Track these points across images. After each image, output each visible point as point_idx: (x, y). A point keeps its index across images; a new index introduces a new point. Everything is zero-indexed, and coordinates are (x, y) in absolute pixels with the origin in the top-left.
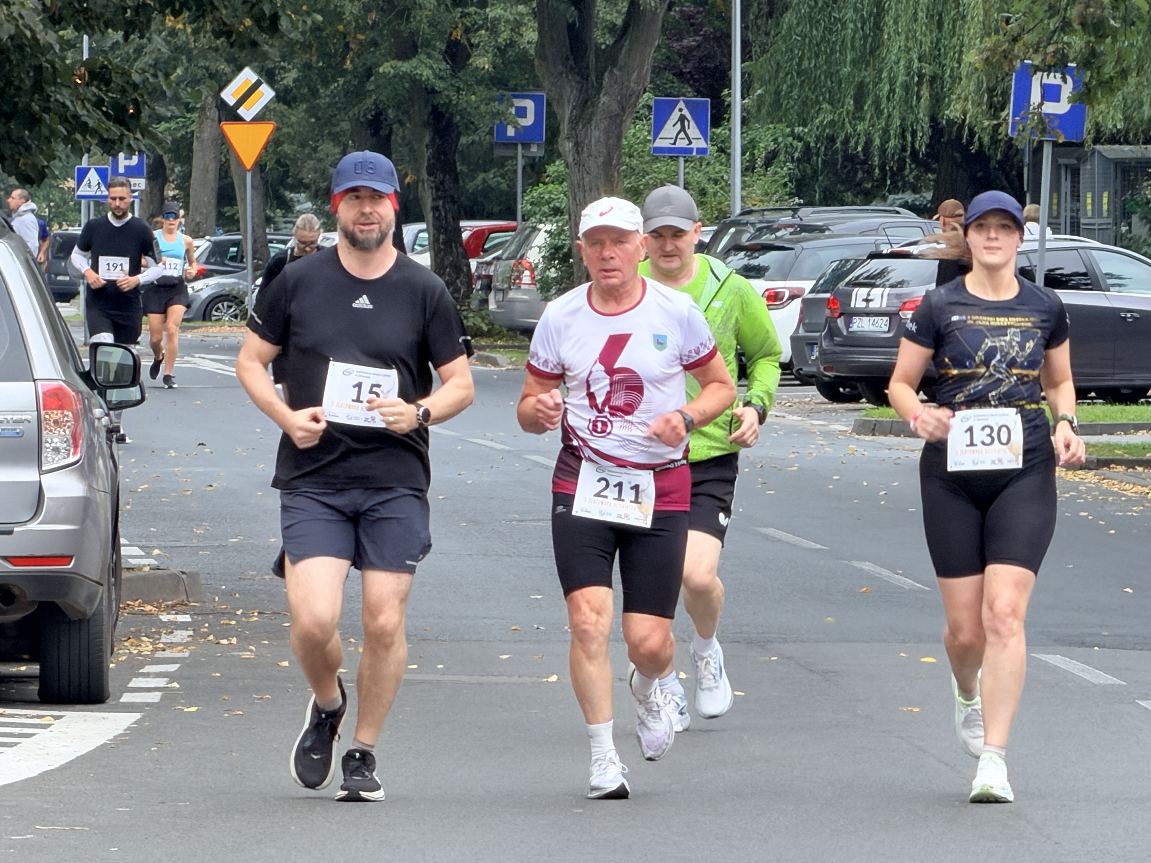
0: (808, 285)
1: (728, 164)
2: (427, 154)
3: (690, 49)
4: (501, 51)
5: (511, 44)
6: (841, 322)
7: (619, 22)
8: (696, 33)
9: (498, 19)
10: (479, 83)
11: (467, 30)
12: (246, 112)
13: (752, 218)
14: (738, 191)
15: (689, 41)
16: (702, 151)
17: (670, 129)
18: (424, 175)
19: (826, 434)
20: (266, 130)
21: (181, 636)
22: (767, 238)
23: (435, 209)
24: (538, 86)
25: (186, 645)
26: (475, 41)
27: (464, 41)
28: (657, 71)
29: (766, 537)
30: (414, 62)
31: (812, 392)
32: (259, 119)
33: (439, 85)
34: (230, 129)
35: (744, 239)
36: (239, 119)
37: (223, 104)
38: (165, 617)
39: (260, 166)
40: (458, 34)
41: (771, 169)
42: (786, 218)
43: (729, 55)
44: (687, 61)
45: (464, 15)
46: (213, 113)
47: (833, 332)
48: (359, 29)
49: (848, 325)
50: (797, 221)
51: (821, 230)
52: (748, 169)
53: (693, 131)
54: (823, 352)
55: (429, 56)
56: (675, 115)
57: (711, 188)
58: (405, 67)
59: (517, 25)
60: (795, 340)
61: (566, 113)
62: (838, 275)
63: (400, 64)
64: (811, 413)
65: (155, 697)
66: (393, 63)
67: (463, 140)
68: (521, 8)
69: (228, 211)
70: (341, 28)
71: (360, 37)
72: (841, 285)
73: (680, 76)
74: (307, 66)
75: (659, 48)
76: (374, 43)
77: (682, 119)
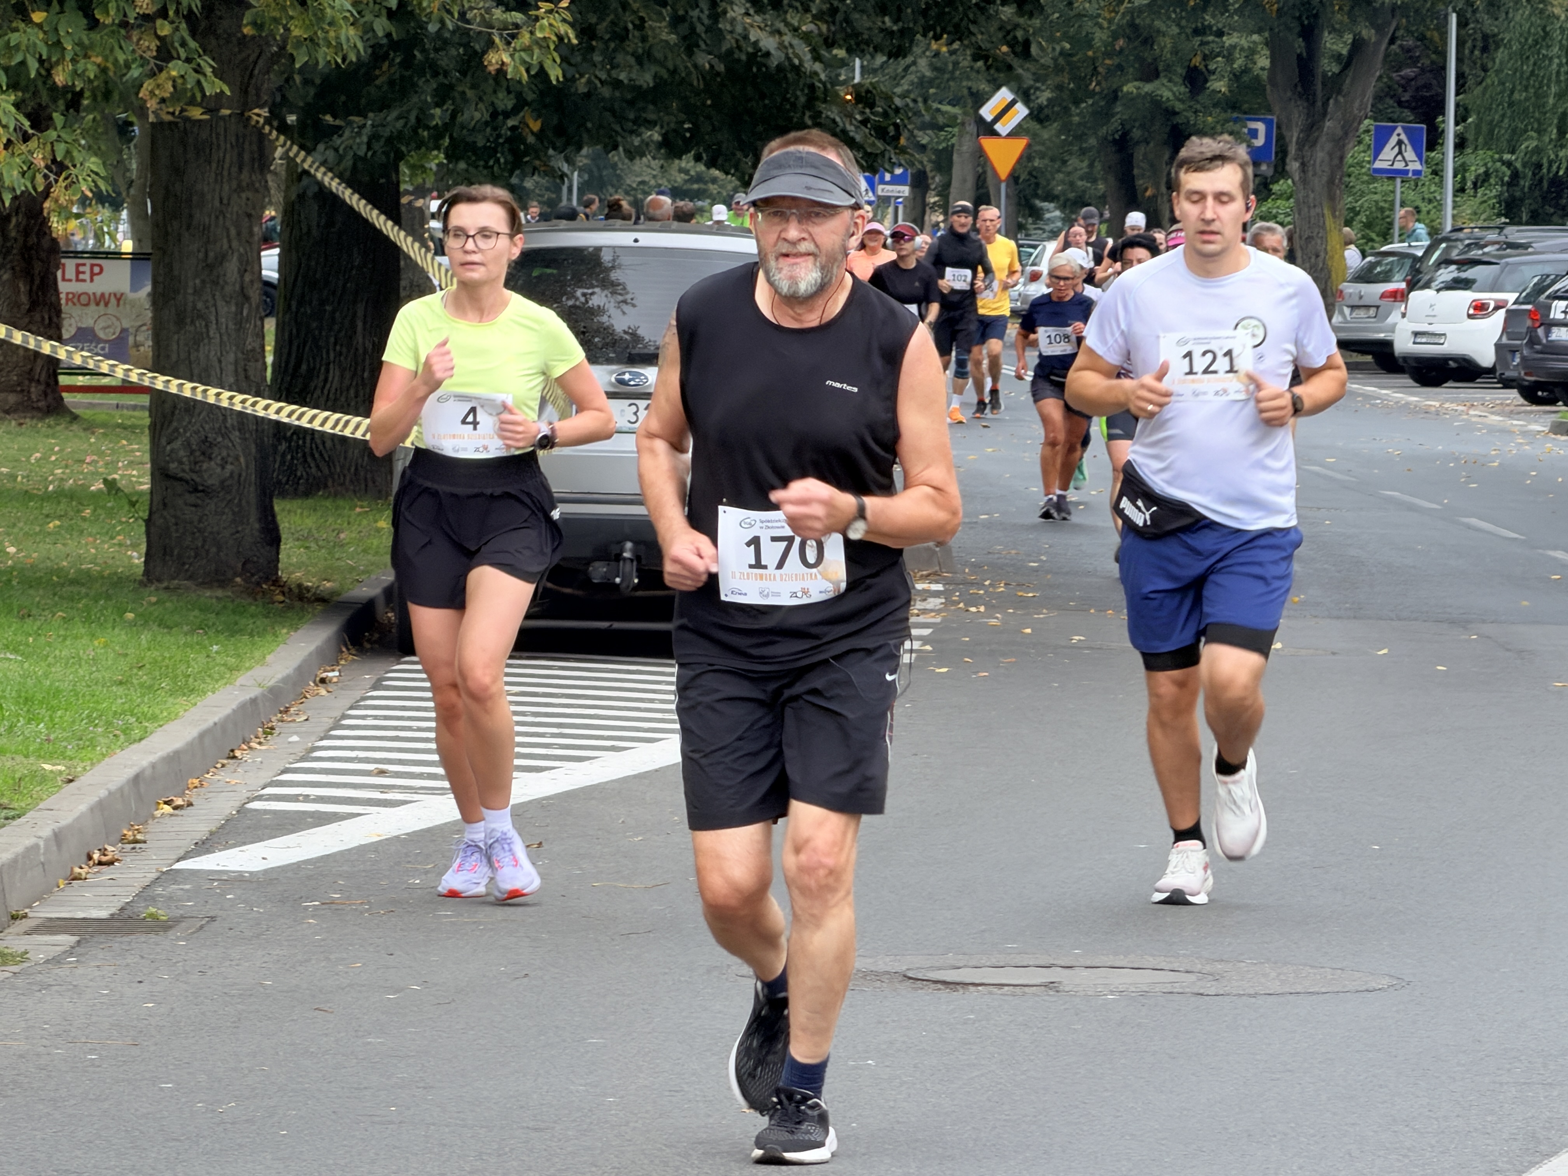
0: (1511, 297)
1: (1441, 184)
3: (1409, 80)
4: (1236, 77)
5: (1246, 71)
6: (1541, 332)
7: (1345, 52)
8: (1414, 65)
9: (1234, 47)
10: (1215, 105)
11: (1205, 58)
12: (1003, 128)
13: (1461, 235)
14: (1449, 211)
15: (1408, 72)
16: (1417, 173)
17: (1388, 153)
19: (1525, 433)
20: (1020, 144)
21: (934, 603)
22: (1475, 253)
24: (1269, 111)
25: (938, 612)
26: (1212, 67)
27: (1202, 67)
28: (1378, 98)
29: (1469, 527)
30: (1156, 84)
31: (1513, 395)
32: (1014, 134)
33: (1179, 106)
34: (988, 144)
35: (1454, 255)
36: (995, 134)
37: (981, 120)
38: (919, 586)
39: (1014, 177)
40: (1197, 61)
41: (1480, 191)
42: (1492, 236)
43: (1443, 86)
44: (1405, 91)
45: (1203, 44)
46: (972, 128)
47: (1533, 341)
48: (1108, 55)
49: (1548, 333)
50: (1502, 238)
51: (1525, 246)
52: (1460, 190)
53: (1410, 154)
54: (1523, 358)
55: (1170, 81)
56: (1394, 140)
57: (1425, 207)
58: (1147, 87)
59: (1251, 53)
60: (1499, 347)
61: (1293, 136)
62: (1540, 289)
63: (1142, 85)
64: (1511, 414)
66: (1137, 84)
68: (1255, 37)
70: (1090, 53)
71: (1108, 62)
72: (1542, 298)
73: (1400, 103)
74: (1059, 88)
75: (1380, 77)
76: (1120, 67)
77: (1400, 143)
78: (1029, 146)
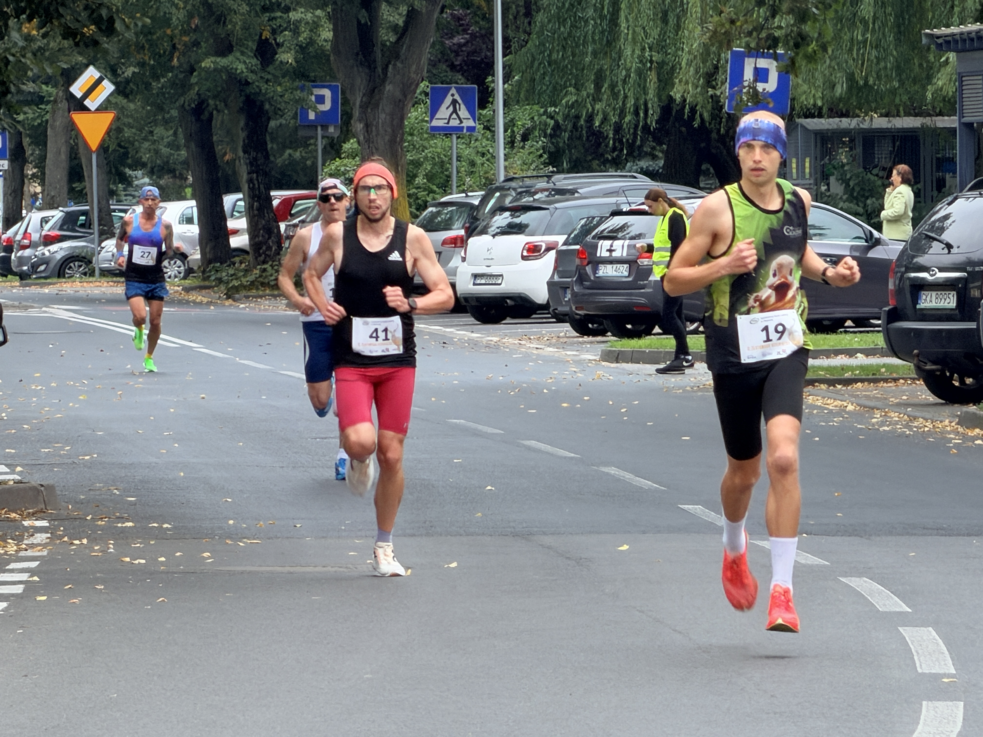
0: (561, 239)
1: (493, 139)
2: (242, 135)
3: (460, 45)
4: (302, 49)
5: (311, 43)
6: (589, 269)
7: (401, 23)
8: (465, 31)
9: (299, 21)
10: (284, 75)
11: (274, 32)
12: (92, 103)
13: (513, 184)
14: (502, 163)
15: (459, 39)
16: (471, 129)
17: (444, 112)
18: (241, 154)
19: (578, 363)
20: (108, 118)
21: (41, 538)
22: (526, 200)
23: (250, 181)
24: (334, 78)
25: (44, 546)
26: (280, 40)
27: (271, 40)
28: (433, 64)
29: (530, 449)
30: (231, 58)
31: (566, 328)
32: (102, 109)
33: (251, 77)
34: (79, 118)
35: (508, 202)
36: (86, 109)
37: (71, 97)
38: (26, 523)
39: (103, 148)
40: (266, 34)
41: (528, 143)
42: (542, 184)
43: (492, 50)
44: (457, 55)
45: (271, 19)
46: (64, 105)
47: (582, 278)
48: (184, 32)
49: (595, 270)
50: (551, 185)
51: (571, 192)
52: (510, 144)
53: (463, 112)
54: (574, 294)
55: (243, 54)
56: (448, 100)
57: (479, 160)
58: (223, 62)
59: (315, 26)
60: (551, 285)
61: (358, 99)
62: (586, 230)
63: (218, 59)
64: (564, 346)
65: (19, 589)
66: (213, 59)
67: (273, 124)
68: (319, 12)
69: (77, 185)
70: (169, 32)
71: (185, 39)
72: (589, 238)
73: (452, 67)
74: (142, 65)
75: (434, 44)
76: (196, 44)
77: (454, 102)
78: (117, 119)
